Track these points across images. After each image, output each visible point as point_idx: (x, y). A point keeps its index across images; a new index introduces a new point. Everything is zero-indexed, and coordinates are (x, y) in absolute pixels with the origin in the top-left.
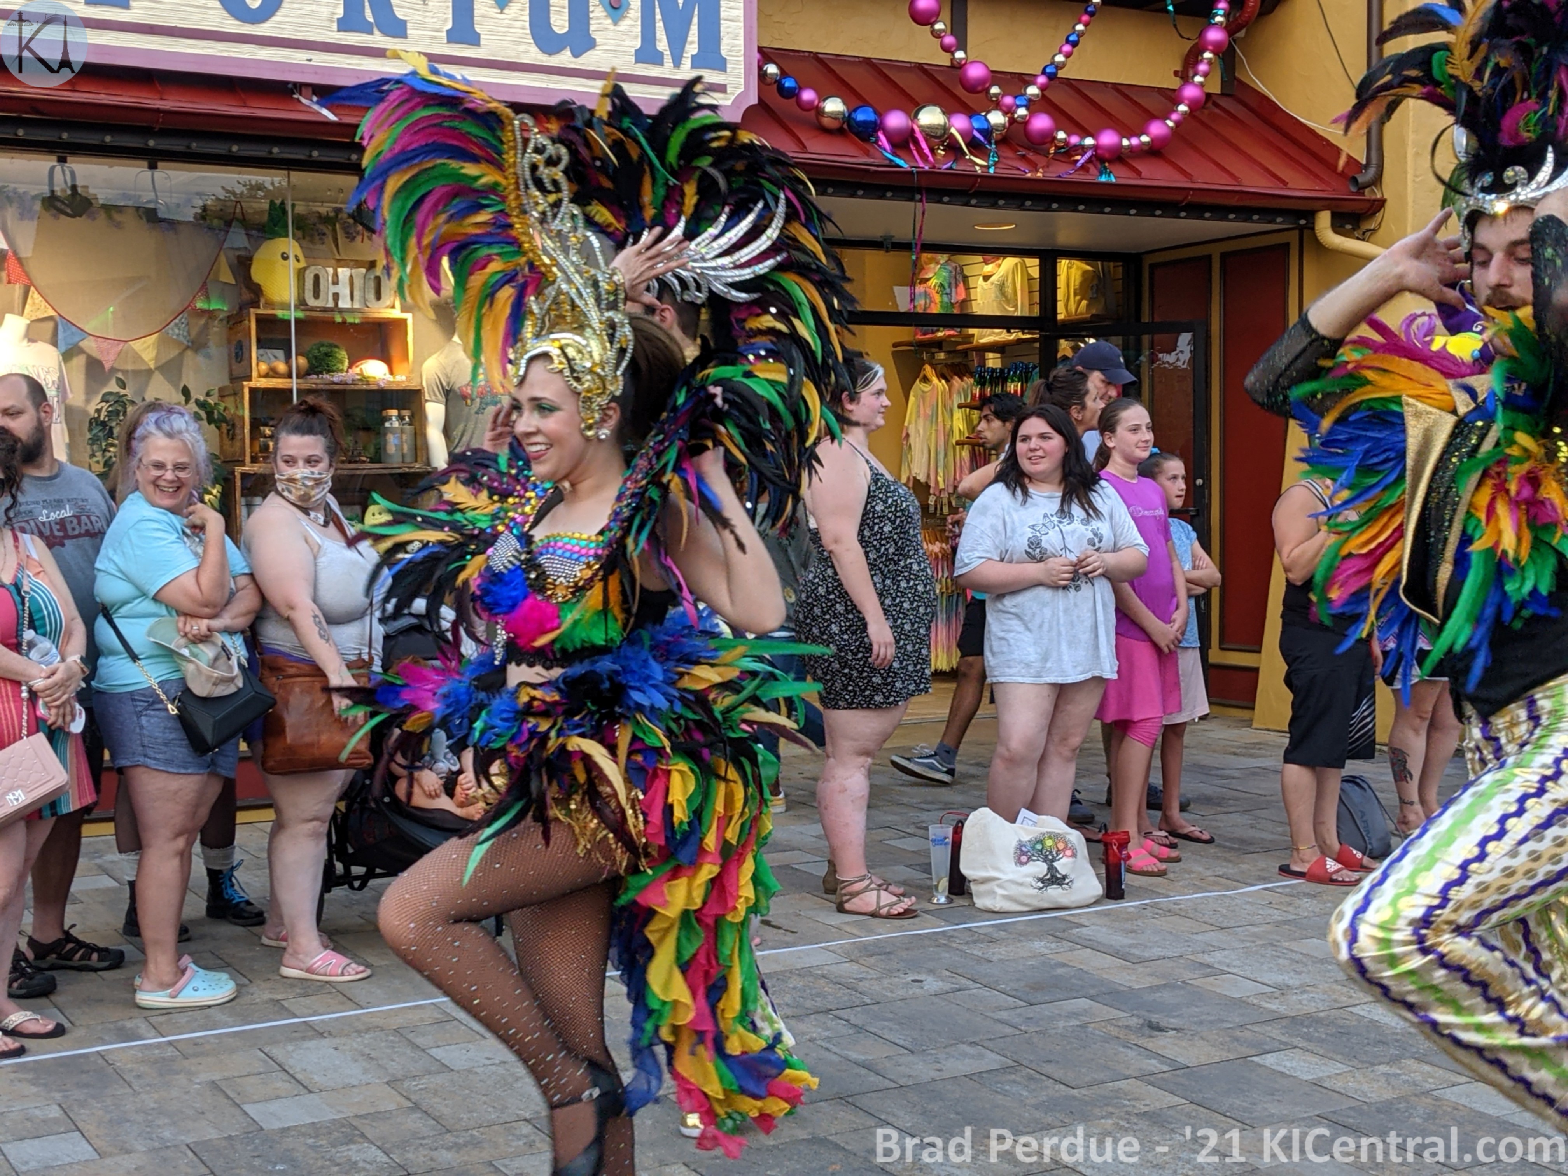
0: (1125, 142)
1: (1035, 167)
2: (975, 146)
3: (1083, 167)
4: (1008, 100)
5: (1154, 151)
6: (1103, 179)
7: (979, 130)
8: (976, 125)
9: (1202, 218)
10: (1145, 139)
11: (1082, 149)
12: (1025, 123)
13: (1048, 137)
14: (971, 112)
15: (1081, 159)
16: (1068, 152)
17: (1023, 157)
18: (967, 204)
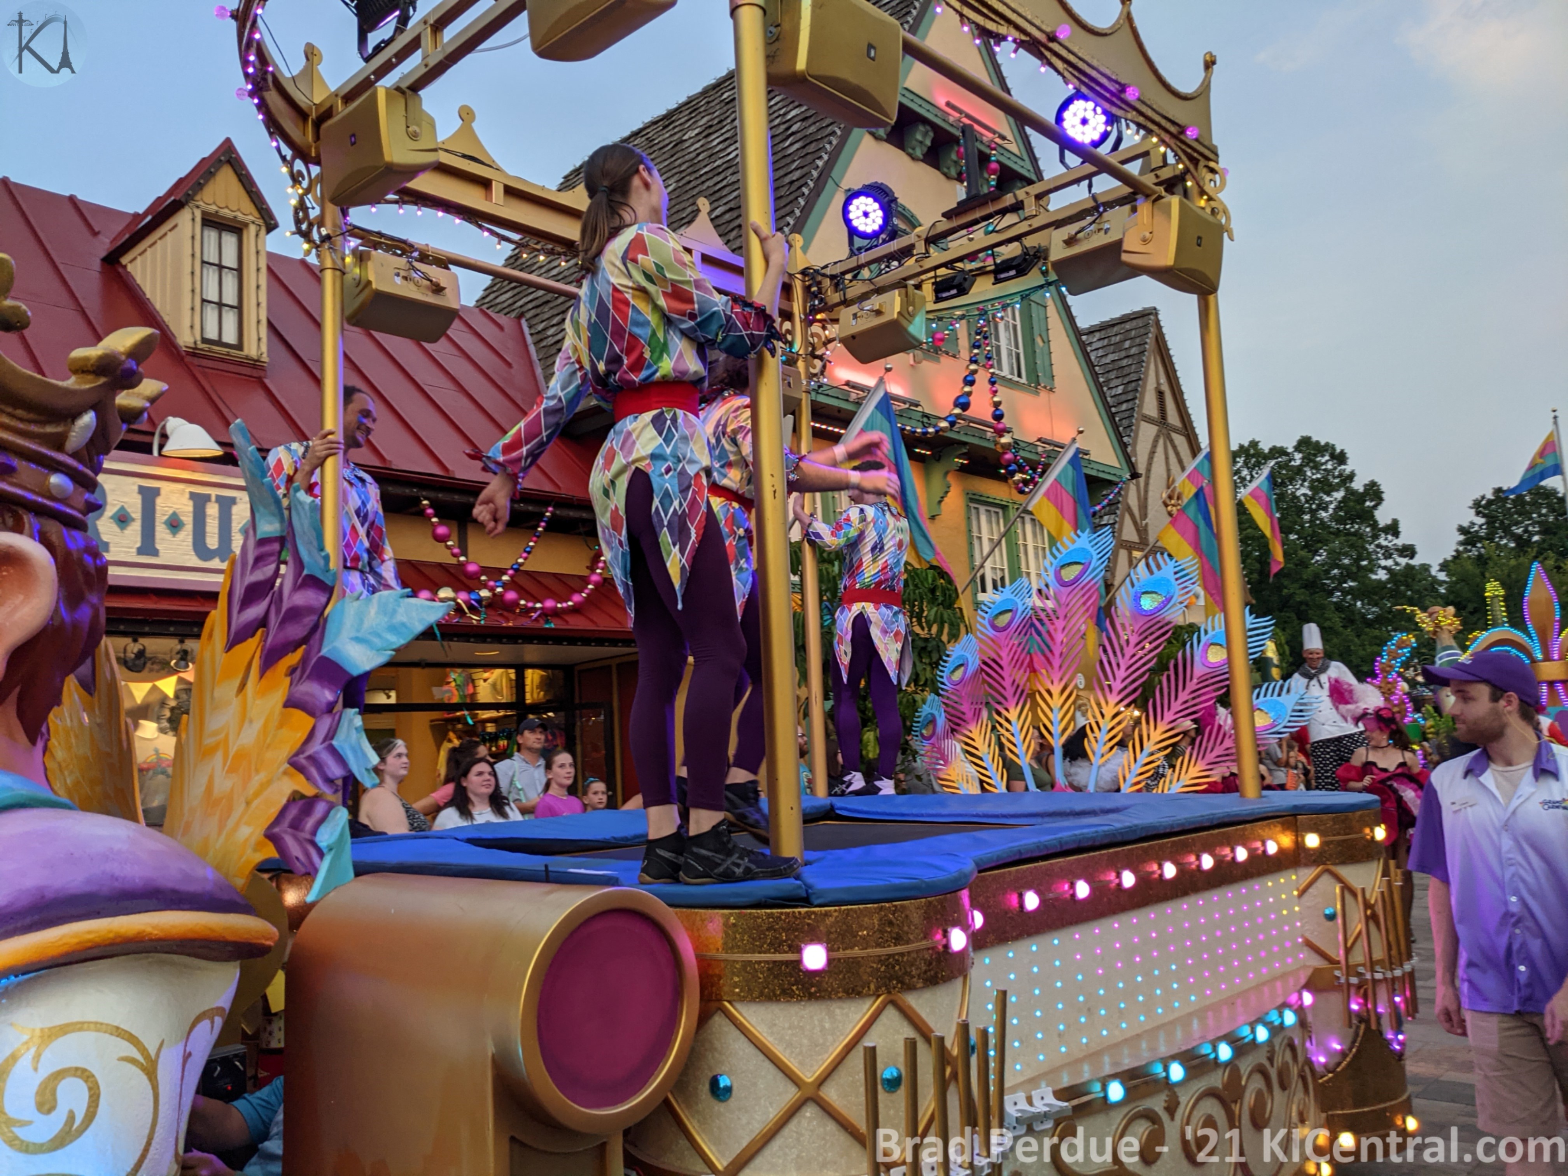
0: (559, 605)
1: (508, 620)
2: (472, 608)
3: (536, 620)
4: (491, 583)
5: (576, 610)
6: (547, 626)
7: (475, 600)
8: (473, 596)
9: (603, 645)
10: (570, 603)
11: (535, 610)
12: (501, 595)
13: (516, 603)
14: (470, 590)
15: (534, 615)
16: (527, 611)
17: (501, 615)
18: (468, 641)
